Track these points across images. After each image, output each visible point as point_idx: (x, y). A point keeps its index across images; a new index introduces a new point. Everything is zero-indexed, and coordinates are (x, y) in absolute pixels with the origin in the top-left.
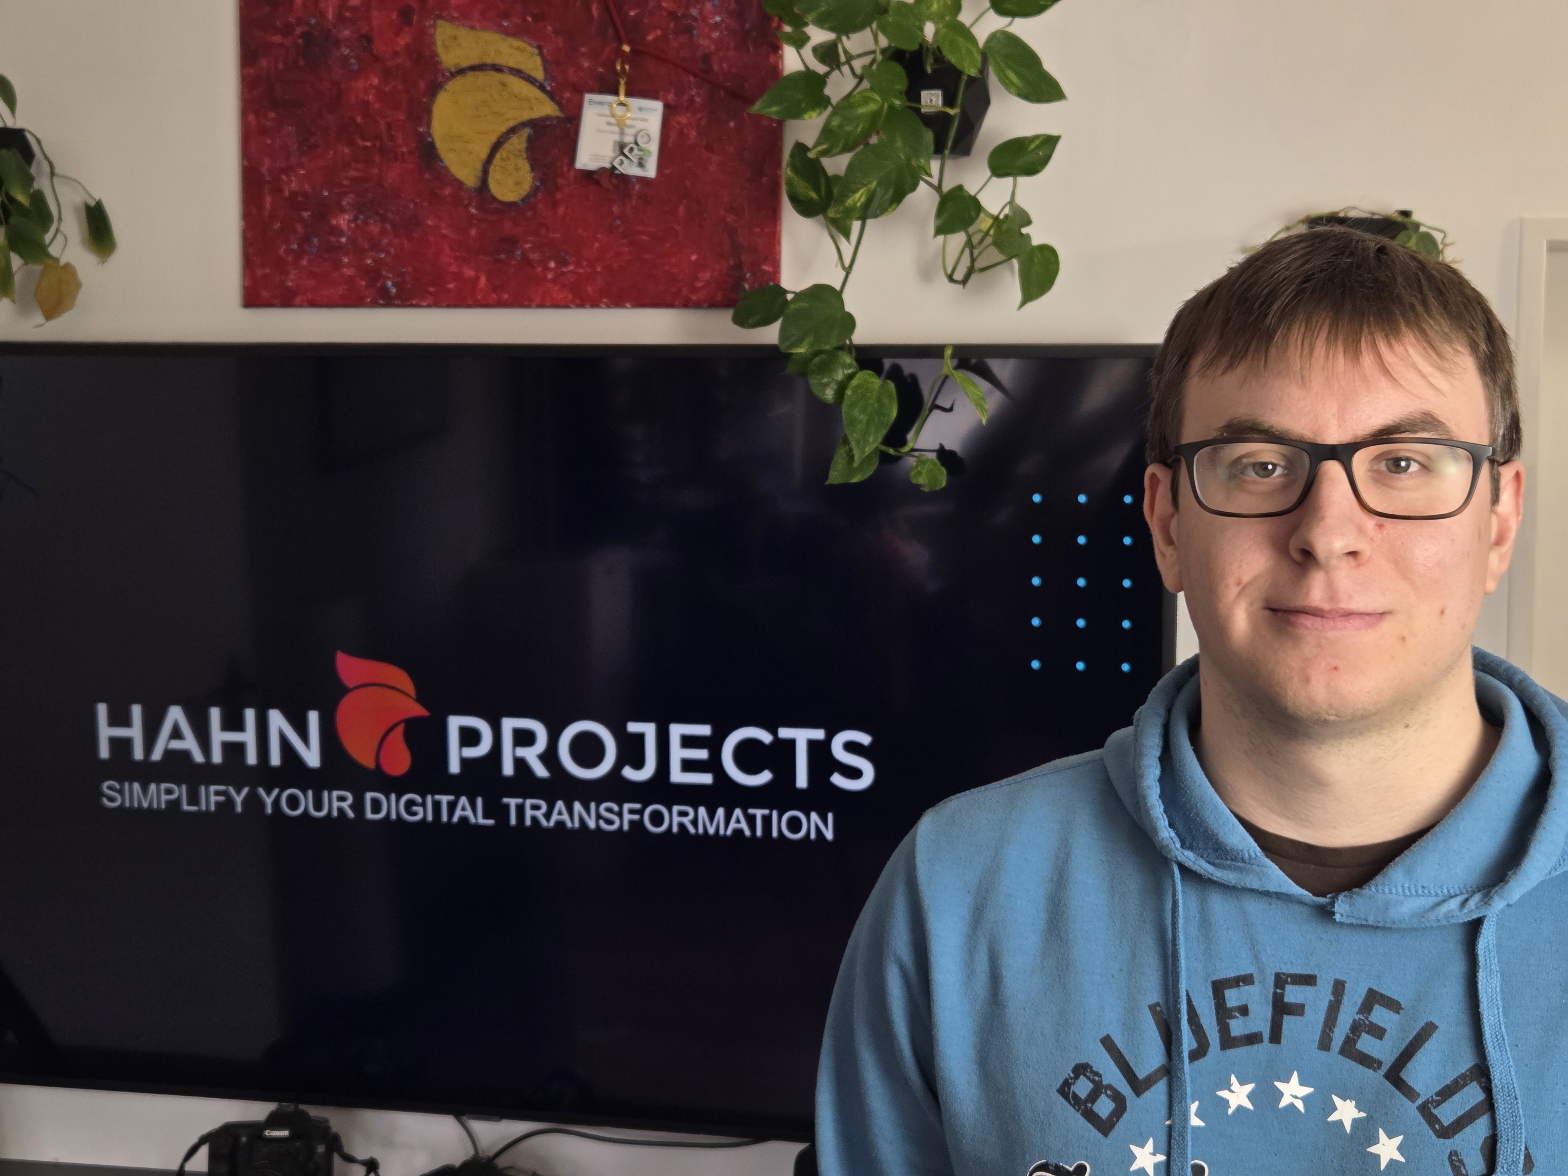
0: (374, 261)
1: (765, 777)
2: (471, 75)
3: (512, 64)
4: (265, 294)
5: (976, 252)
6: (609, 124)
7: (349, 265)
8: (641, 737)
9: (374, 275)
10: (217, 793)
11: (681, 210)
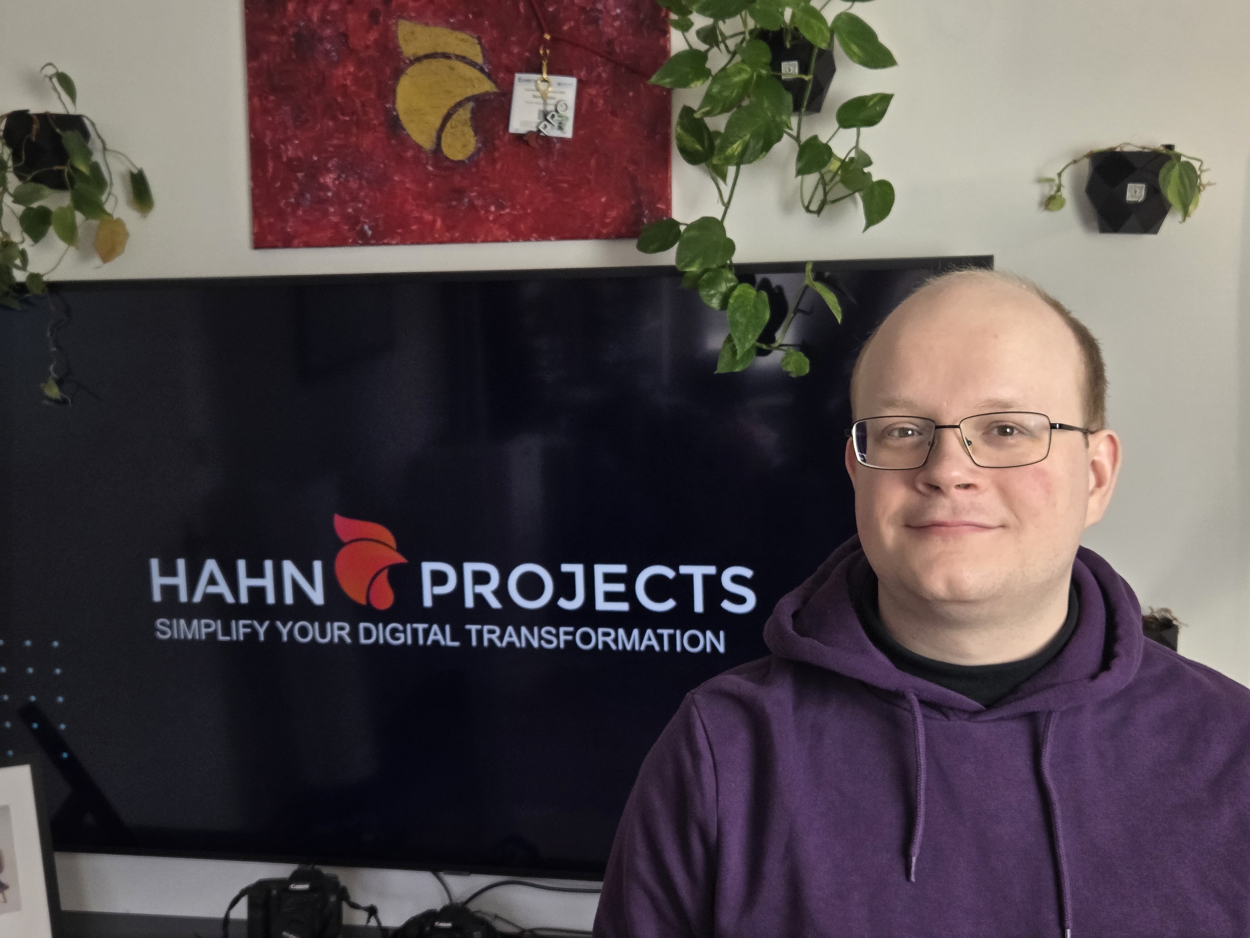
0: (354, 210)
1: (670, 604)
2: (425, 62)
3: (458, 52)
4: (270, 238)
5: (828, 188)
6: (535, 97)
7: (334, 214)
8: (572, 575)
9: (354, 221)
10: (245, 626)
11: (593, 162)
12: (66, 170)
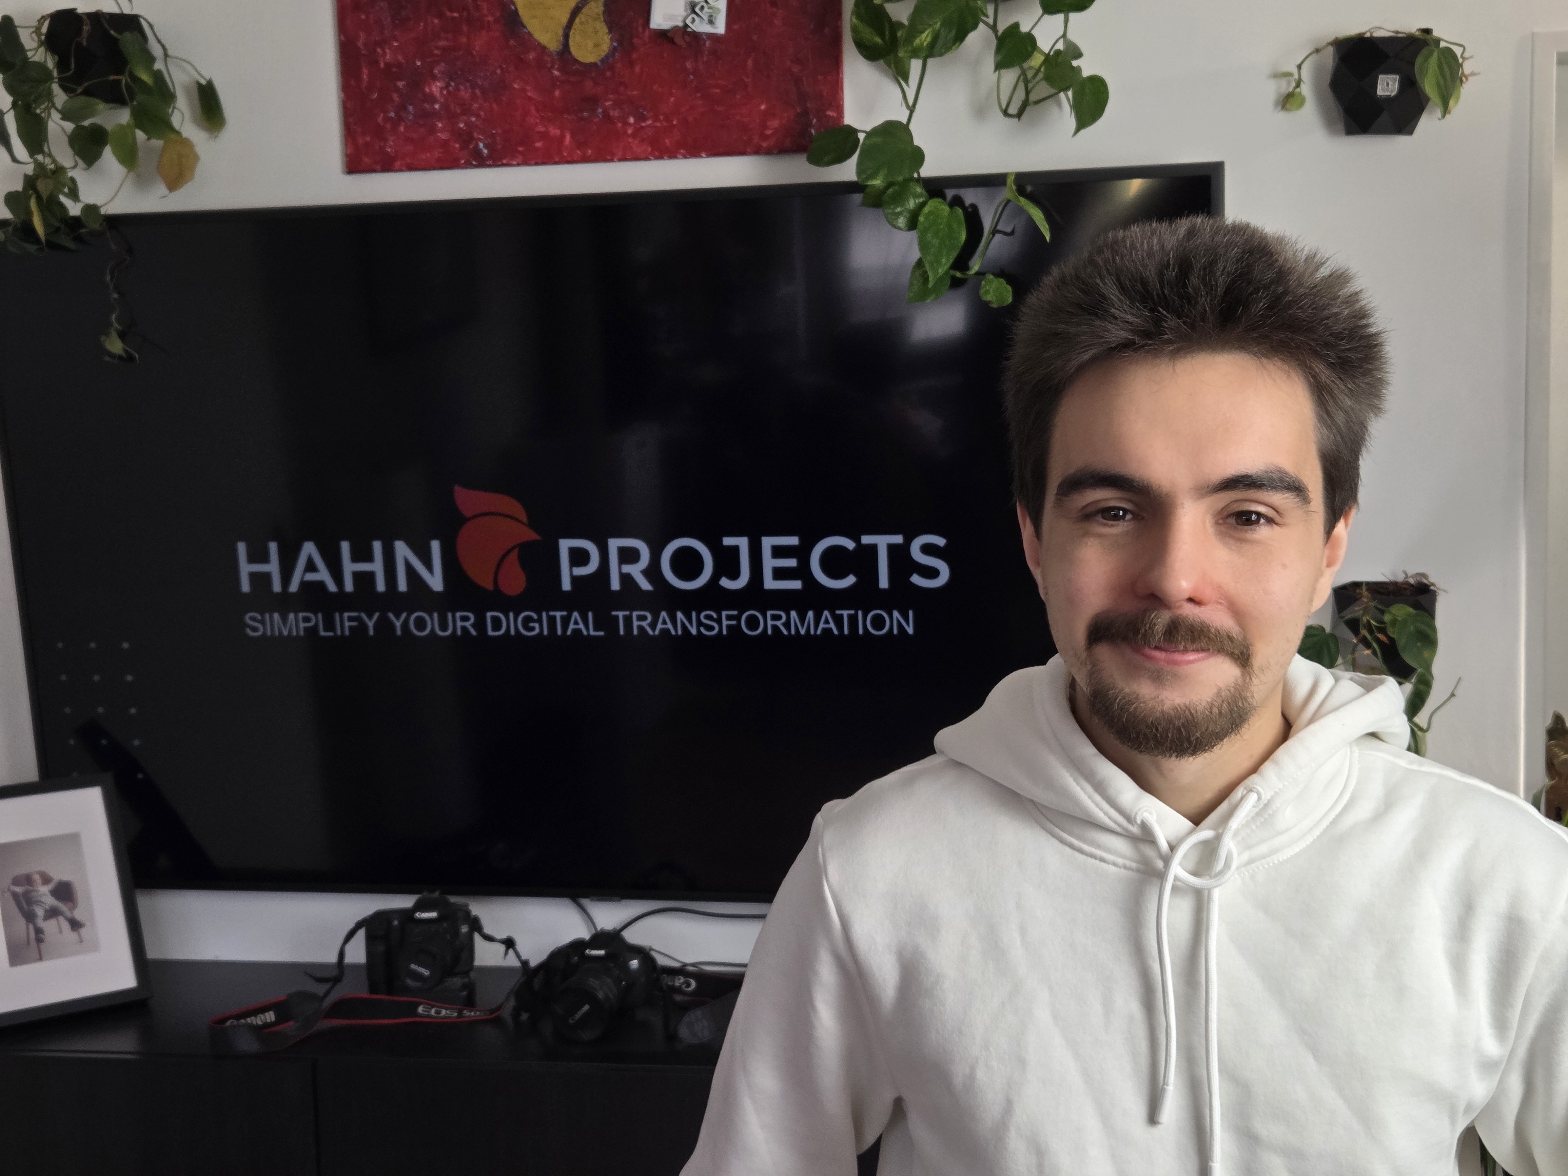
0: (466, 124)
1: (851, 580)
4: (366, 160)
5: (1030, 85)
7: (442, 130)
8: (736, 549)
9: (466, 138)
10: (351, 619)
11: (750, 63)
12: (124, 81)
